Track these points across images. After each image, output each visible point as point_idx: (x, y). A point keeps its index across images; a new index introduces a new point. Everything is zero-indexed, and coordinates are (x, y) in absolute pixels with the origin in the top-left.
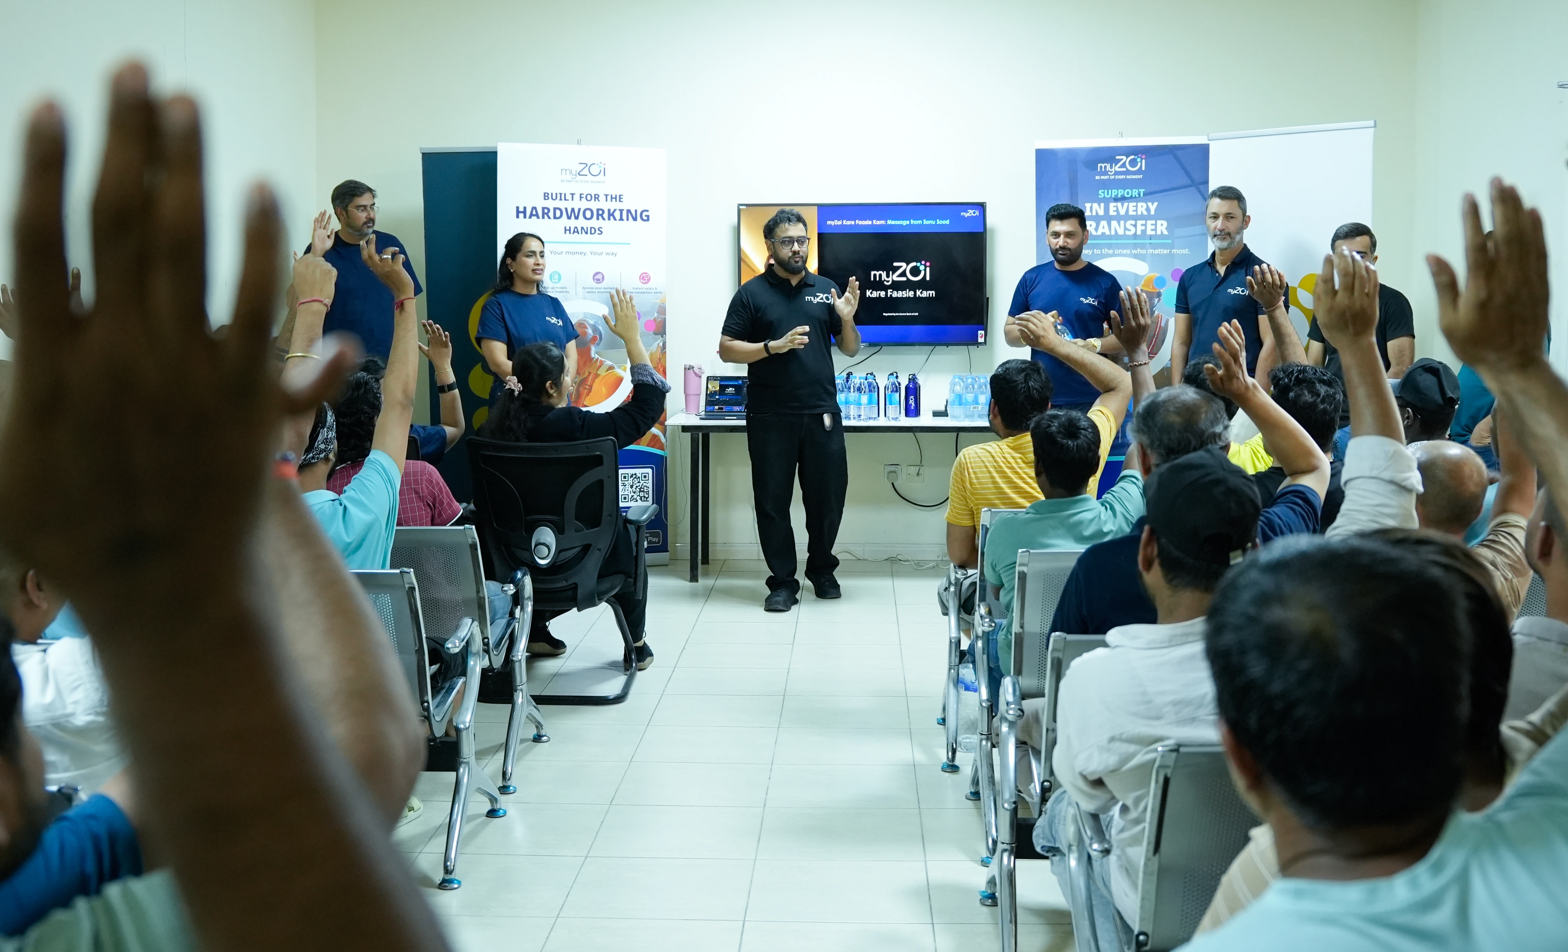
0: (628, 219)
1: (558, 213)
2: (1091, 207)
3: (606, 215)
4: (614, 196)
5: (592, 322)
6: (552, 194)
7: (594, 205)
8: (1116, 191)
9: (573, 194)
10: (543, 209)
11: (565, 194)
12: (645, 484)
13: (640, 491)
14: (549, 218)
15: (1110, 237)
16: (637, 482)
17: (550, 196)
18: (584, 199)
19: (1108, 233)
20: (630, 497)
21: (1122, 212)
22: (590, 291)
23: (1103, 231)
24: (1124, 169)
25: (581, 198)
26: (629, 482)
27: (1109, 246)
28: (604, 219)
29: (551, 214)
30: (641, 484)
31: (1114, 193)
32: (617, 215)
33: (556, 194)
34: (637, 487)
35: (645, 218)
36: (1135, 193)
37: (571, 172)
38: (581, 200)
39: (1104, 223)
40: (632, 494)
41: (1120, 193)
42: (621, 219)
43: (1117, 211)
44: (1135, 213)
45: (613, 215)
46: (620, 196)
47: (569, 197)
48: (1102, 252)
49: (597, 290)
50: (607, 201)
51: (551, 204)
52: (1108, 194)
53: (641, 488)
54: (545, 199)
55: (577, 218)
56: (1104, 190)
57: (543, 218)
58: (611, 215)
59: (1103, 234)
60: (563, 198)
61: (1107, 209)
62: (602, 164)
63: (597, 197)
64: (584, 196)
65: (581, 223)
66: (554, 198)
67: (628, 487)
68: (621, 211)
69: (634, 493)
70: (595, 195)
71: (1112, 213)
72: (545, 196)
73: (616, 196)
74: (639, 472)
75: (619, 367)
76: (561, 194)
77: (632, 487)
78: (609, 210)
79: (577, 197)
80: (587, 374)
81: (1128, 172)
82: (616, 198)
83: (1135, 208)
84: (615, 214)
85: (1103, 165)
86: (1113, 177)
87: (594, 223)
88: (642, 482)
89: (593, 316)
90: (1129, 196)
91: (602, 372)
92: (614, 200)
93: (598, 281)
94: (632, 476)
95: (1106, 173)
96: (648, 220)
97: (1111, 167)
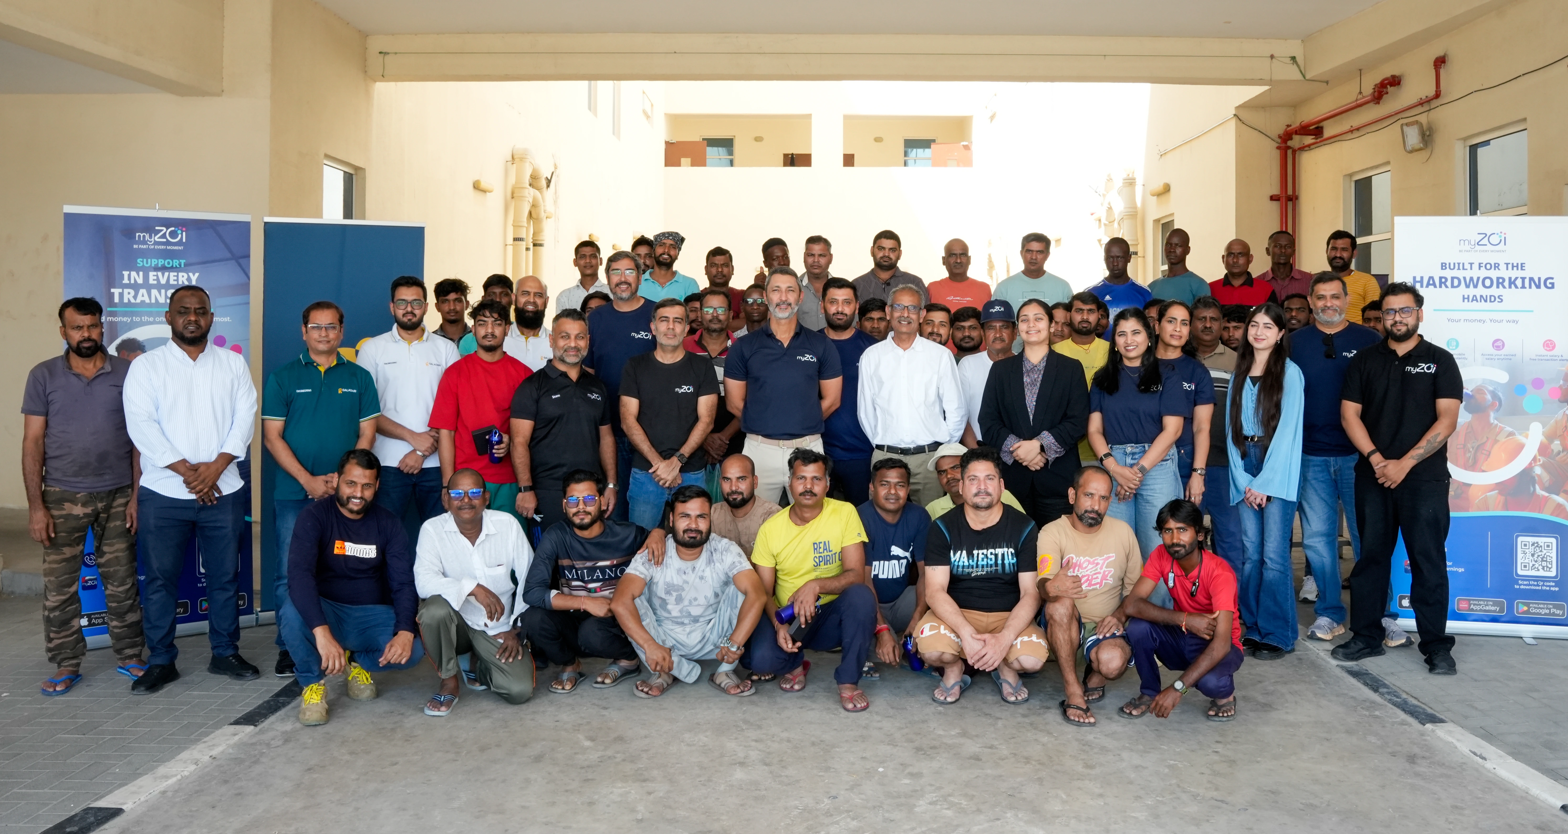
0: (1530, 287)
1: (1456, 282)
2: (129, 276)
3: (1506, 284)
4: (1515, 265)
5: (1491, 388)
6: (1450, 264)
7: (1494, 274)
8: (156, 260)
9: (1471, 264)
10: (1441, 278)
11: (1463, 264)
12: (1547, 554)
13: (1542, 561)
14: (1447, 287)
15: (150, 305)
16: (1538, 551)
17: (1447, 266)
18: (1483, 269)
19: (147, 301)
20: (1531, 565)
21: (163, 281)
22: (1489, 358)
23: (143, 299)
24: (165, 240)
25: (1480, 267)
26: (1530, 550)
27: (150, 314)
28: (1504, 287)
29: (1449, 283)
30: (1543, 554)
31: (154, 262)
32: (1519, 283)
33: (1454, 264)
34: (1539, 556)
35: (1550, 286)
36: (176, 263)
37: (1469, 242)
38: (1480, 269)
39: (143, 291)
40: (1534, 563)
41: (161, 262)
42: (1523, 287)
43: (158, 280)
44: (176, 283)
45: (1514, 283)
46: (1522, 264)
47: (1467, 266)
48: (141, 319)
49: (1497, 357)
50: (1507, 269)
51: (1448, 274)
52: (147, 263)
53: (1544, 557)
54: (1442, 269)
55: (1475, 286)
56: (143, 259)
57: (1440, 287)
58: (1512, 283)
59: (143, 302)
60: (1461, 267)
61: (146, 278)
62: (1502, 234)
63: (1497, 266)
64: (1483, 265)
65: (1480, 291)
66: (1452, 267)
67: (1529, 555)
68: (1523, 279)
69: (1536, 561)
70: (1495, 264)
71: (151, 282)
72: (1442, 266)
73: (1518, 264)
74: (1541, 540)
75: (1520, 434)
76: (1459, 264)
77: (1533, 555)
78: (1510, 279)
79: (1475, 266)
80: (1485, 439)
81: (168, 243)
82: (1517, 266)
83: (176, 278)
84: (1517, 282)
85: (142, 235)
86: (153, 247)
87: (1494, 291)
88: (1545, 552)
89: (1492, 382)
90: (170, 265)
91: (1502, 438)
92: (1515, 268)
93: (1498, 348)
94: (1533, 545)
95: (144, 242)
96: (1553, 287)
97: (150, 237)
